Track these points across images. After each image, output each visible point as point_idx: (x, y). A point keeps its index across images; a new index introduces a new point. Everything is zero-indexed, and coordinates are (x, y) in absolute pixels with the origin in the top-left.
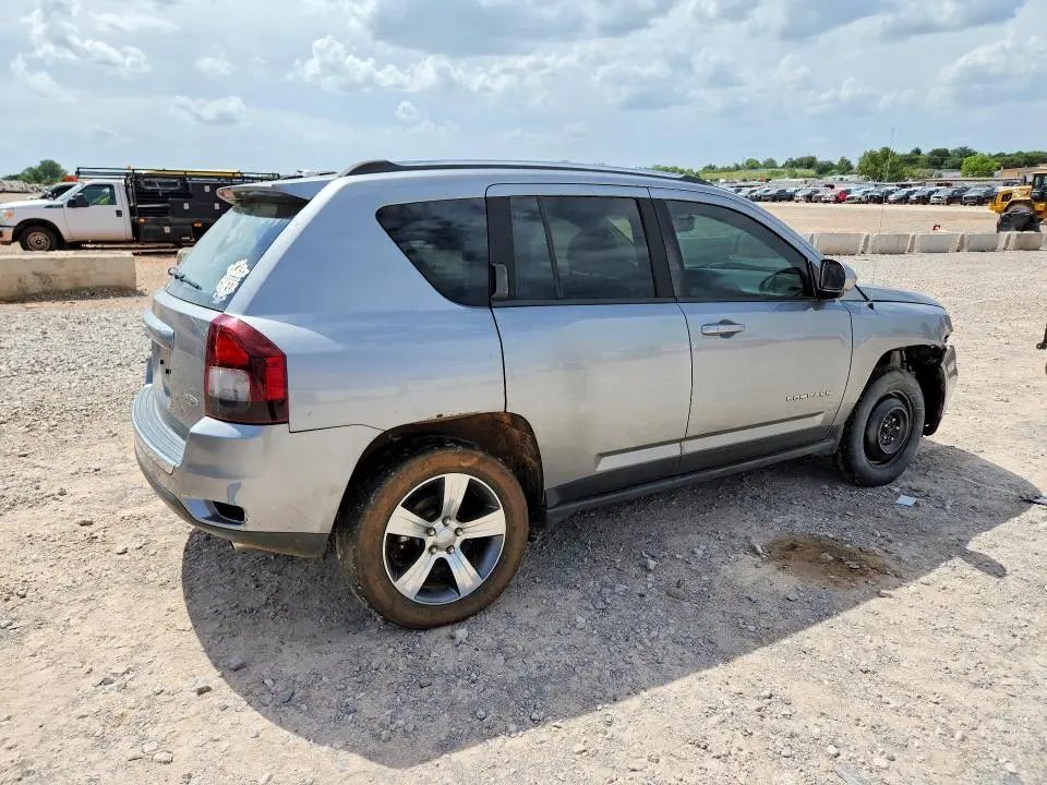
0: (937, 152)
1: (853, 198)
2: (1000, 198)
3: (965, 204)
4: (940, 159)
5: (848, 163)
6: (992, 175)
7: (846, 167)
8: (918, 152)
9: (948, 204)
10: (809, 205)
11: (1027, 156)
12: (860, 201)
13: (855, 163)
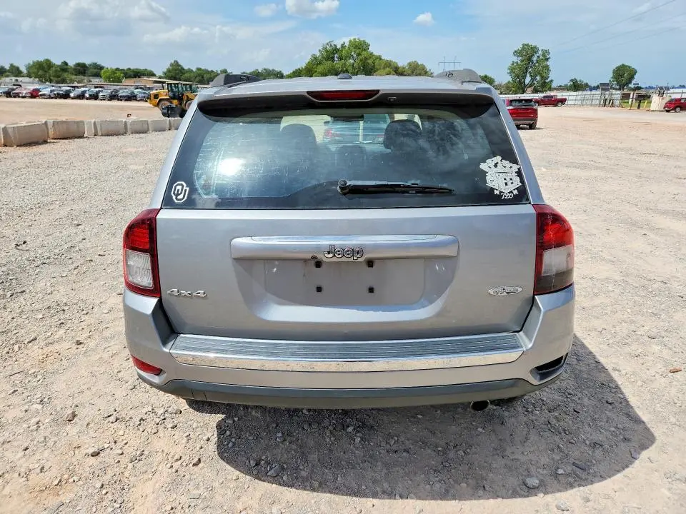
0: (78, 65)
1: (44, 95)
2: (152, 97)
3: (121, 100)
4: (82, 70)
5: (18, 68)
6: (121, 82)
7: (16, 71)
8: (66, 64)
9: (110, 100)
10: (9, 99)
11: (133, 71)
12: (50, 97)
13: (24, 70)
